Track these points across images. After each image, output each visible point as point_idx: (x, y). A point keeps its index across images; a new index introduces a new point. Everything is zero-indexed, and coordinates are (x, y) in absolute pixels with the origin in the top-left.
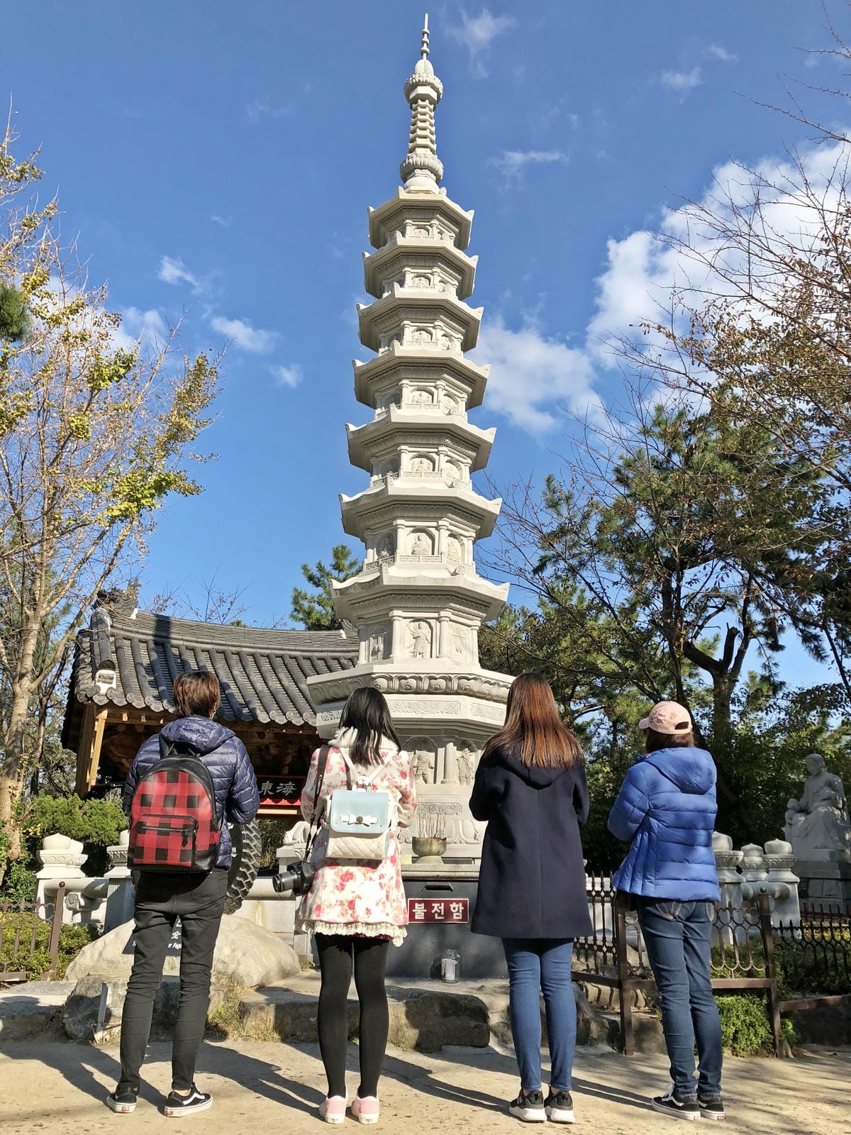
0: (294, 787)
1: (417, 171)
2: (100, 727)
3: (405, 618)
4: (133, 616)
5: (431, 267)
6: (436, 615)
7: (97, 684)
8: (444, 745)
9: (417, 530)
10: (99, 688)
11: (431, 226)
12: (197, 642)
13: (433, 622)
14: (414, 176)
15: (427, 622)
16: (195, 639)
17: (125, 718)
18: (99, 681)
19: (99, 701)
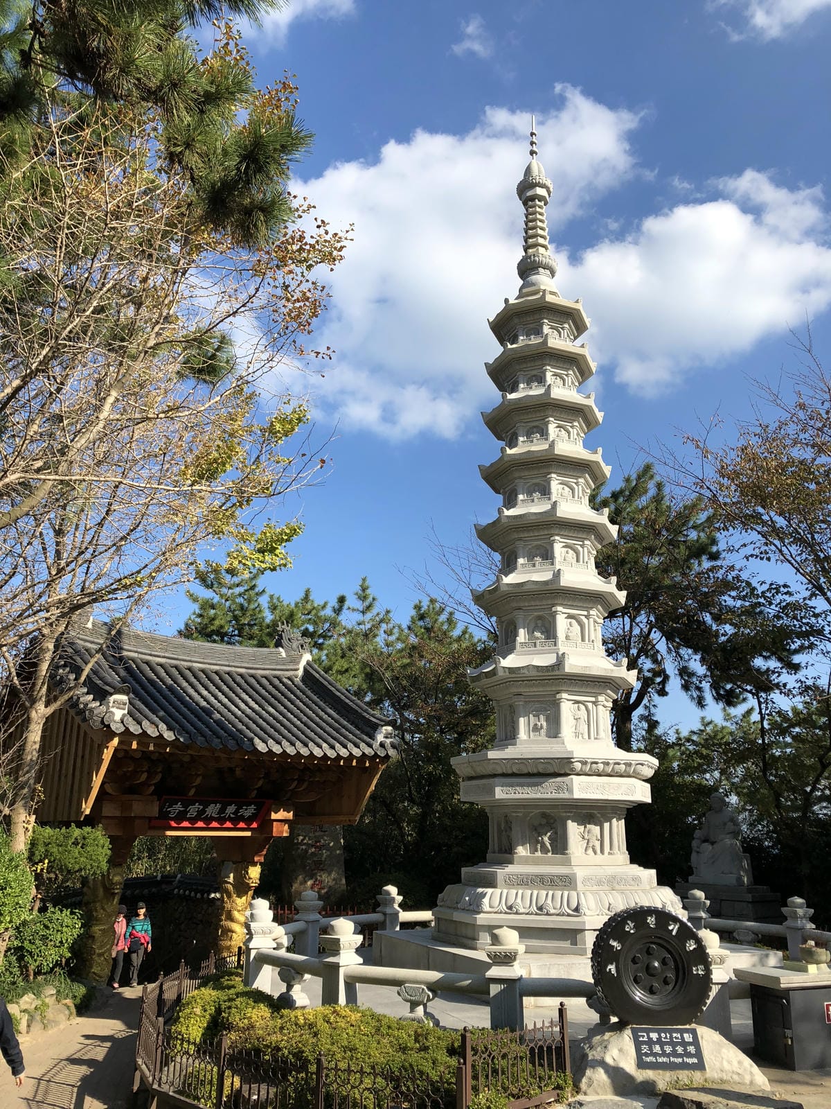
0: (255, 810)
1: (541, 270)
2: (107, 755)
3: (568, 700)
4: (89, 625)
5: (567, 369)
6: (593, 699)
7: (111, 709)
8: (610, 821)
9: (570, 617)
10: (113, 714)
11: (562, 328)
12: (151, 655)
13: (590, 705)
14: (538, 273)
15: (584, 705)
16: (149, 652)
17: (134, 746)
18: (113, 707)
19: (117, 729)
